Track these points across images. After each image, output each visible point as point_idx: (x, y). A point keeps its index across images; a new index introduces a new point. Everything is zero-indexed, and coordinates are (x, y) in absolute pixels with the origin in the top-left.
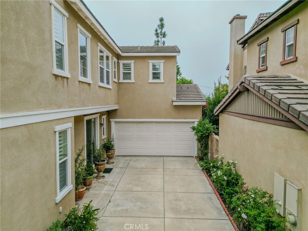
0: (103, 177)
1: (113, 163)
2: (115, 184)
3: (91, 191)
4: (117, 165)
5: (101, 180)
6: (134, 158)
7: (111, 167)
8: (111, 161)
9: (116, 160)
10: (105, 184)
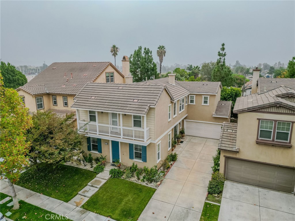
0: (180, 144)
1: (184, 139)
2: (184, 148)
3: (176, 149)
4: (186, 140)
5: (179, 146)
6: (194, 137)
7: (183, 141)
8: (183, 138)
9: (185, 137)
10: (180, 147)
